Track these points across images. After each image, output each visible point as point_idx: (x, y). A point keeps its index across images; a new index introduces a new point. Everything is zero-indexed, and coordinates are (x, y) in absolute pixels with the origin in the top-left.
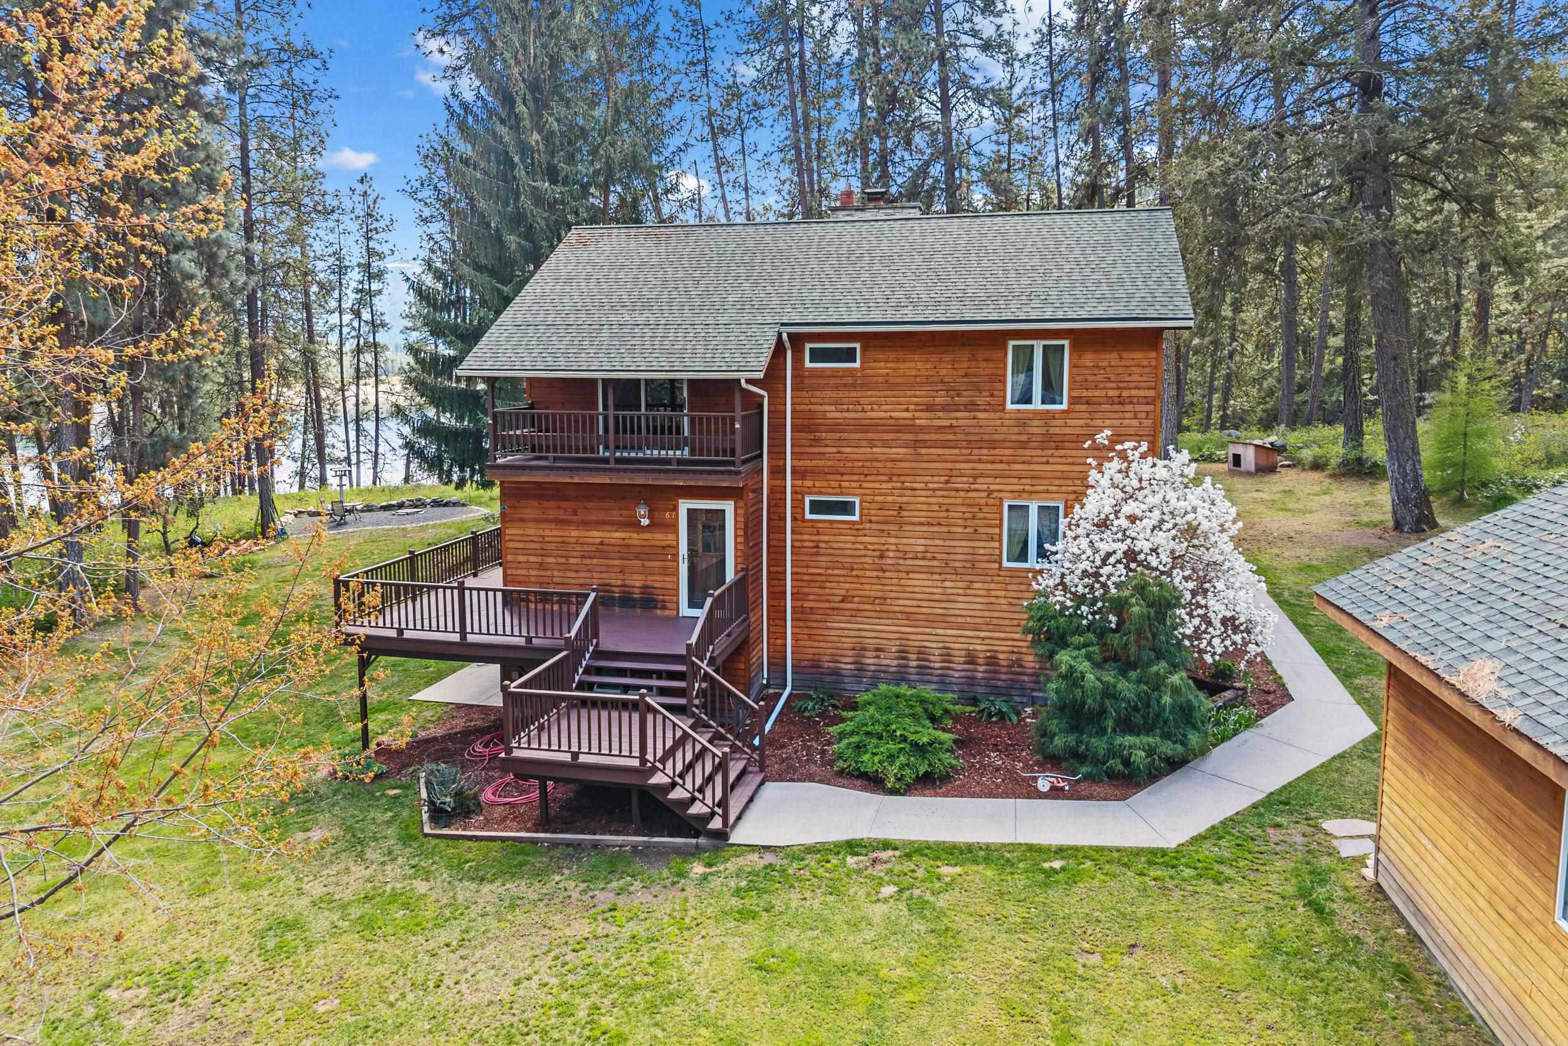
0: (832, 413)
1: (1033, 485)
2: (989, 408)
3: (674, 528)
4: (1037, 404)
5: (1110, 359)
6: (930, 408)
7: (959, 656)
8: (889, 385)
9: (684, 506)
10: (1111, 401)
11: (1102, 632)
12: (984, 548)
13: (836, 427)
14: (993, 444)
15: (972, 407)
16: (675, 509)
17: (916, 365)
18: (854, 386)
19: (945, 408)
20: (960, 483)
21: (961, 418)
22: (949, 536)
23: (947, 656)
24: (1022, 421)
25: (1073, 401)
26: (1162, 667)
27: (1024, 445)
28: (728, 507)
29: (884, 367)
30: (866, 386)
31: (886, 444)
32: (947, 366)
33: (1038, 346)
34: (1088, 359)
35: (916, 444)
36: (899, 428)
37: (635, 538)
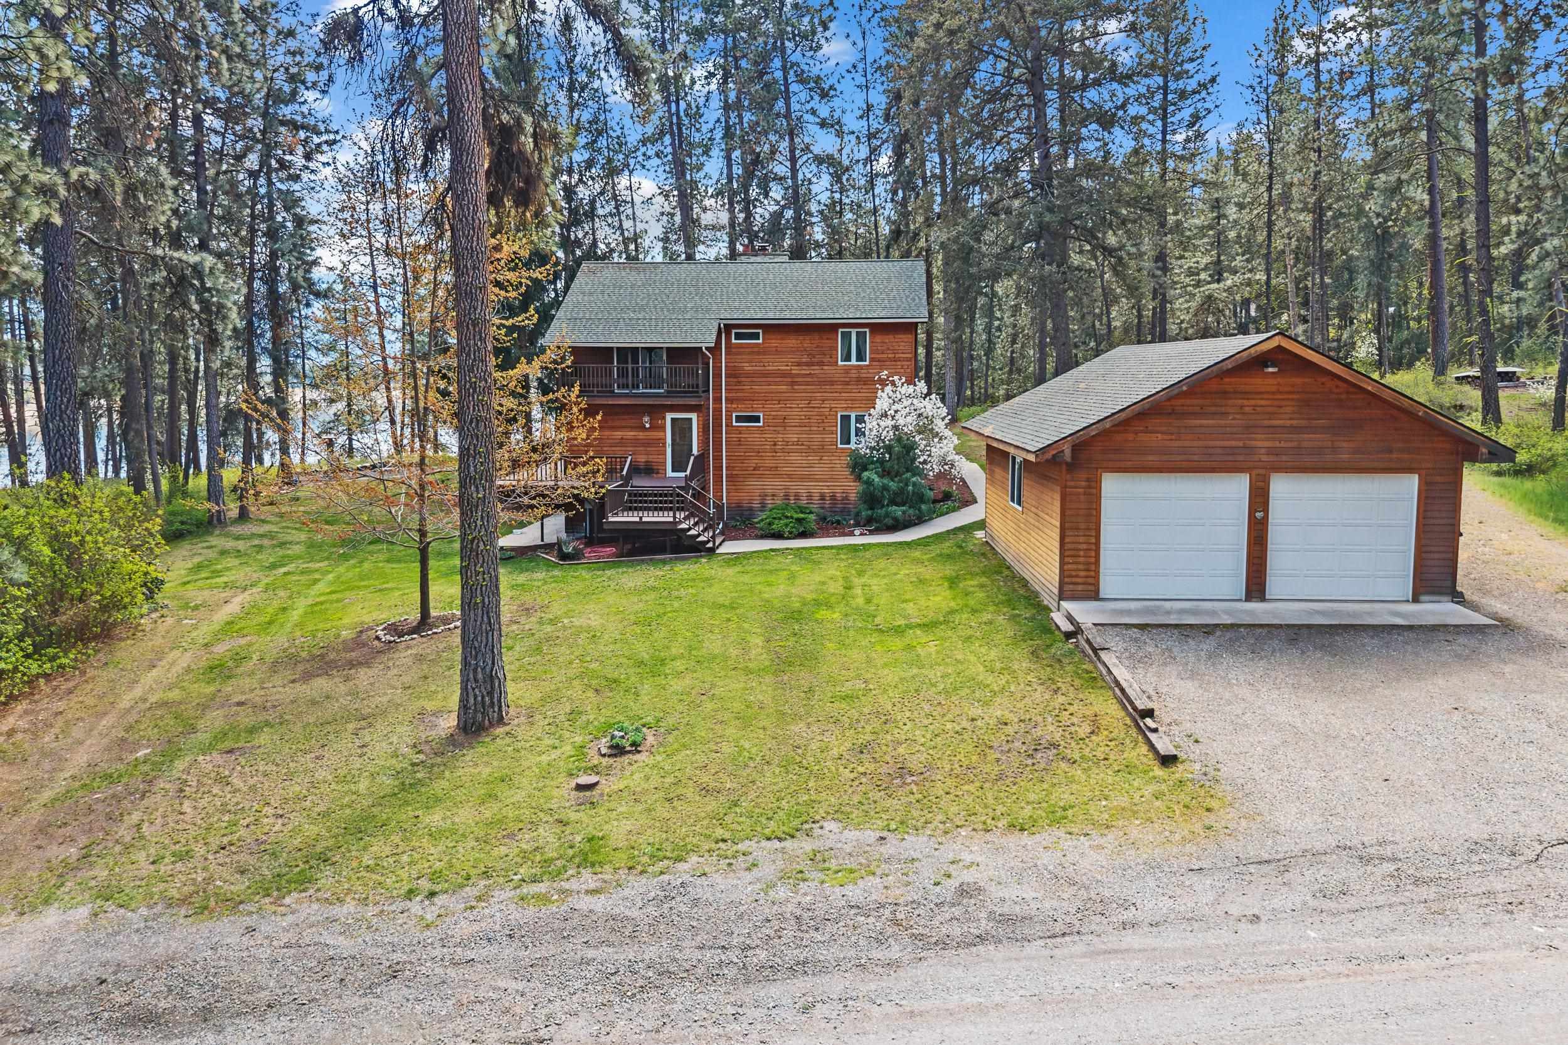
0: (748, 367)
1: (852, 404)
2: (830, 364)
3: (663, 428)
4: (854, 362)
5: (889, 339)
6: (799, 364)
7: (816, 497)
8: (777, 352)
9: (669, 416)
10: (890, 360)
11: (882, 461)
12: (828, 438)
13: (748, 375)
14: (832, 383)
15: (821, 364)
16: (664, 418)
17: (792, 342)
18: (758, 353)
19: (808, 364)
20: (815, 404)
21: (816, 370)
22: (810, 432)
23: (810, 497)
24: (847, 370)
25: (872, 360)
26: (908, 475)
27: (847, 383)
28: (694, 416)
29: (775, 342)
30: (764, 353)
31: (776, 383)
32: (807, 342)
33: (854, 332)
34: (878, 339)
35: (793, 383)
36: (784, 375)
37: (641, 435)
